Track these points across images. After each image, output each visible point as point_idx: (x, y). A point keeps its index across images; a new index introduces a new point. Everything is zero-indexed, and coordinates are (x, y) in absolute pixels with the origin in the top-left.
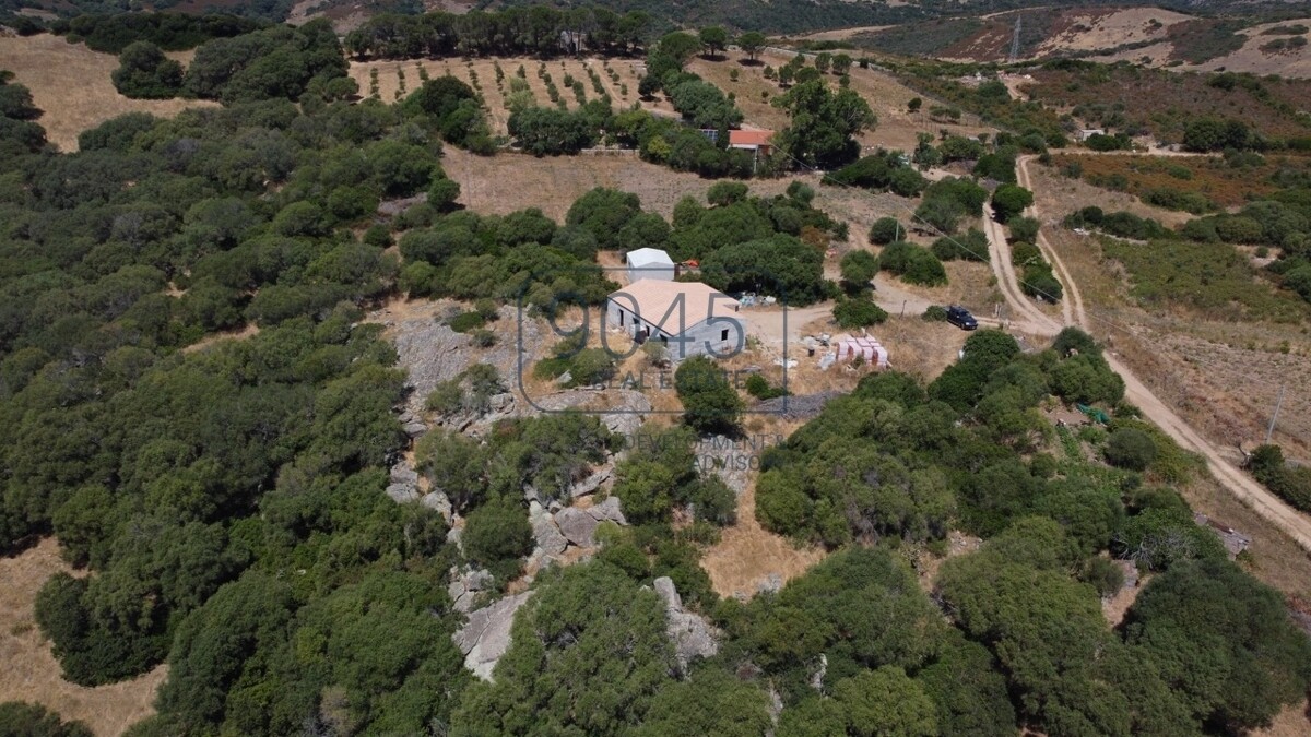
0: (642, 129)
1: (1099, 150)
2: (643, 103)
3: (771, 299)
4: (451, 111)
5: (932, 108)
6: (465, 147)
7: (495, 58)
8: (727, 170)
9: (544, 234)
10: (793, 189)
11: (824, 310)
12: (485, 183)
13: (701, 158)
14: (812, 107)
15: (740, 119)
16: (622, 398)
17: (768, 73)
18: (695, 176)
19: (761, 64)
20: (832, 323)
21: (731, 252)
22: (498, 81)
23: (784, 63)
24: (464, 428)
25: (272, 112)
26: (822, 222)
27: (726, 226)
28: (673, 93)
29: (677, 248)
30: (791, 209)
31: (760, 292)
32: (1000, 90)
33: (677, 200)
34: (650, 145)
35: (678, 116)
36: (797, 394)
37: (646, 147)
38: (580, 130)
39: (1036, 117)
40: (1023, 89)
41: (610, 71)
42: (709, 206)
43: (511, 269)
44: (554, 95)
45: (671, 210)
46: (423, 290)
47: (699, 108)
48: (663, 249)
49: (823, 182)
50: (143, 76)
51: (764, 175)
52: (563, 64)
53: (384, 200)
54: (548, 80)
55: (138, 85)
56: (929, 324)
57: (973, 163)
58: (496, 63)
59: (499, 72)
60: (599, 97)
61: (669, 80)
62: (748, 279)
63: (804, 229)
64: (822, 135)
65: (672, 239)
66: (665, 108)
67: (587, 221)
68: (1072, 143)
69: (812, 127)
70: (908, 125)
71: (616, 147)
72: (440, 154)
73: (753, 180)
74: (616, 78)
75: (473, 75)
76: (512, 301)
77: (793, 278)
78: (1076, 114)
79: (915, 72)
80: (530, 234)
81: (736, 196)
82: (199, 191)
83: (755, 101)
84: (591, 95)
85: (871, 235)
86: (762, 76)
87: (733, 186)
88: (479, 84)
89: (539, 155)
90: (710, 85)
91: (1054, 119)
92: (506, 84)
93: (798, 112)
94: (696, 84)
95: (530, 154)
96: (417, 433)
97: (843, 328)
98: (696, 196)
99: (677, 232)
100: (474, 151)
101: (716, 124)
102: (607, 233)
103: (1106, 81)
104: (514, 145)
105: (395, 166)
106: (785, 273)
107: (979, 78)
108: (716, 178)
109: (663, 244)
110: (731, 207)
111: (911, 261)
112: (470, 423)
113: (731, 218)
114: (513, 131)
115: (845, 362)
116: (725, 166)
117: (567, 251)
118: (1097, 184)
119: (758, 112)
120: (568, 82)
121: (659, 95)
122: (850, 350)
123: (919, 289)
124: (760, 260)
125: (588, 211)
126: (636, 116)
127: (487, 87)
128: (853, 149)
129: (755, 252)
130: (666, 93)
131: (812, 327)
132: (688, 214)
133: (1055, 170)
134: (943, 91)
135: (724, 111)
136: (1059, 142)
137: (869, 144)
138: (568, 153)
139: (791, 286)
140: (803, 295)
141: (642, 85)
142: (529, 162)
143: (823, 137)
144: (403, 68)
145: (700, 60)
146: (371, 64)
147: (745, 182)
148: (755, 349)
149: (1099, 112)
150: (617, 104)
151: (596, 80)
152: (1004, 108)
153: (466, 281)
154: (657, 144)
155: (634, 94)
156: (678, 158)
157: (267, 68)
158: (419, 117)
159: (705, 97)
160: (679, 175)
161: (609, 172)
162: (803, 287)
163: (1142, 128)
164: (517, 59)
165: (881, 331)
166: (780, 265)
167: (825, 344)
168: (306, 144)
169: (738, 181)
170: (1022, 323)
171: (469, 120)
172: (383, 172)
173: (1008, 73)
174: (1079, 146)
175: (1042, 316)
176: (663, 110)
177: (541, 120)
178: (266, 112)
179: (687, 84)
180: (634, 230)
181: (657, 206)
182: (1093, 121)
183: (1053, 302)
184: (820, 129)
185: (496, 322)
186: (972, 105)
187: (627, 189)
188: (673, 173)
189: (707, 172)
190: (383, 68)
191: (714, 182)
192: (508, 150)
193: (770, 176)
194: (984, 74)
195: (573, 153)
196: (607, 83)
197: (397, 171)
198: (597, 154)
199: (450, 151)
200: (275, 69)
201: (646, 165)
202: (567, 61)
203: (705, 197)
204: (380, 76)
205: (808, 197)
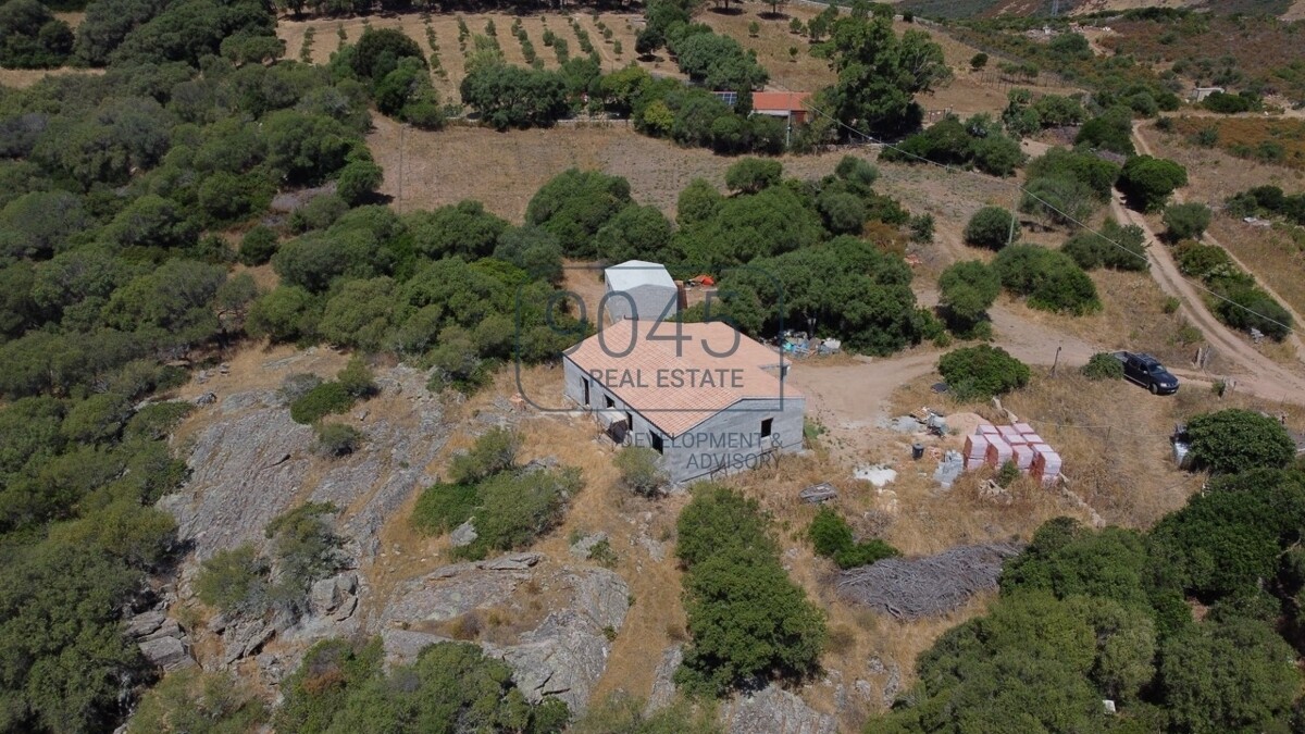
0: (637, 92)
1: (1222, 112)
2: (642, 64)
3: (833, 344)
4: (387, 72)
5: (1000, 66)
6: (404, 119)
7: (460, 13)
8: (750, 144)
9: (481, 241)
10: (845, 168)
11: (921, 362)
12: (424, 166)
13: (715, 127)
14: (866, 56)
15: (764, 79)
16: (570, 588)
17: (796, 26)
18: (707, 153)
19: (786, 17)
20: (939, 388)
21: (768, 268)
22: (461, 39)
23: (813, 17)
24: (258, 649)
25: (154, 78)
26: (894, 216)
27: (757, 225)
28: (678, 51)
29: (683, 257)
30: (850, 196)
31: (813, 332)
32: (1078, 44)
33: (684, 184)
34: (648, 113)
35: (685, 78)
36: (909, 552)
37: (642, 116)
38: (554, 95)
39: (1131, 75)
40: (1105, 43)
41: (601, 26)
42: (728, 193)
43: (415, 301)
44: (530, 55)
45: (676, 200)
46: (288, 332)
47: (712, 66)
48: (661, 260)
49: (881, 157)
50: (21, 41)
51: (800, 149)
52: (543, 19)
53: (284, 191)
54: (523, 37)
55: (16, 52)
56: (1097, 385)
57: (1075, 131)
58: (459, 19)
59: (463, 28)
60: (586, 57)
61: (674, 34)
62: (795, 313)
63: (867, 226)
64: (876, 95)
65: (676, 244)
66: (669, 70)
67: (555, 218)
68: (1185, 104)
69: (864, 83)
70: (974, 86)
71: (603, 117)
72: (368, 128)
73: (786, 156)
74: (608, 34)
75: (431, 32)
76: (409, 358)
77: (869, 311)
78: (1178, 70)
79: (969, 25)
80: (463, 241)
81: (764, 180)
82: (24, 182)
83: (782, 59)
84: (575, 52)
85: (967, 232)
86: (788, 32)
87: (762, 165)
88: (436, 43)
89: (501, 127)
90: (725, 37)
91: (1152, 77)
92: (470, 43)
93: (845, 64)
94: (707, 36)
95: (491, 126)
96: (167, 658)
97: (962, 398)
98: (710, 179)
99: (683, 232)
100: (415, 124)
101: (732, 85)
102: (580, 236)
103: (1205, 31)
104: (471, 116)
105: (294, 143)
106: (856, 303)
107: (1047, 32)
108: (735, 154)
109: (662, 253)
110: (763, 195)
111: (1043, 275)
112: (273, 634)
113: (766, 212)
114: (468, 99)
115: (982, 473)
116: (747, 138)
117: (518, 265)
118: (1244, 154)
119: (786, 73)
120: (549, 40)
121: (661, 53)
122: (991, 451)
123: (1058, 319)
124: (815, 281)
125: (555, 203)
126: (631, 76)
127: (446, 47)
128: (915, 114)
129: (807, 269)
130: (671, 52)
131: (907, 396)
132: (699, 208)
133: (1180, 137)
134: (1008, 47)
135: (744, 68)
136: (1170, 104)
137: (934, 107)
138: (540, 125)
139: (866, 322)
140: (885, 337)
141: (640, 41)
142: (488, 137)
143: (879, 97)
144: (344, 27)
145: (712, 13)
146: (309, 23)
147: (776, 159)
148: (818, 446)
149: (1207, 66)
150: (610, 65)
151: (583, 37)
152: (1085, 64)
153: (343, 321)
154: (656, 112)
155: (630, 52)
156: (684, 129)
157: (168, 26)
158: (347, 82)
159: (720, 51)
160: (687, 151)
161: (594, 149)
162: (886, 323)
163: (1266, 86)
164: (487, 15)
165: (1026, 402)
166: (847, 290)
167: (936, 431)
168: (190, 118)
169: (766, 158)
170: (1243, 378)
171: (408, 83)
172: (278, 153)
173: (1082, 25)
174: (1196, 108)
175: (1270, 364)
176: (665, 69)
177: (502, 83)
178: (144, 79)
179: (698, 37)
180: (618, 232)
181: (657, 194)
182: (1201, 77)
183: (1278, 340)
184: (876, 86)
185: (374, 401)
186: (1047, 61)
187: (615, 172)
188: (678, 149)
189: (723, 147)
190: (322, 28)
191: (733, 161)
192: (461, 123)
193: (808, 151)
194: (1053, 28)
195: (546, 126)
196: (597, 41)
197: (298, 152)
198: (578, 126)
199: (383, 124)
200: (178, 27)
201: (643, 139)
202: (548, 16)
203: (722, 180)
204: (315, 38)
205: (868, 179)
